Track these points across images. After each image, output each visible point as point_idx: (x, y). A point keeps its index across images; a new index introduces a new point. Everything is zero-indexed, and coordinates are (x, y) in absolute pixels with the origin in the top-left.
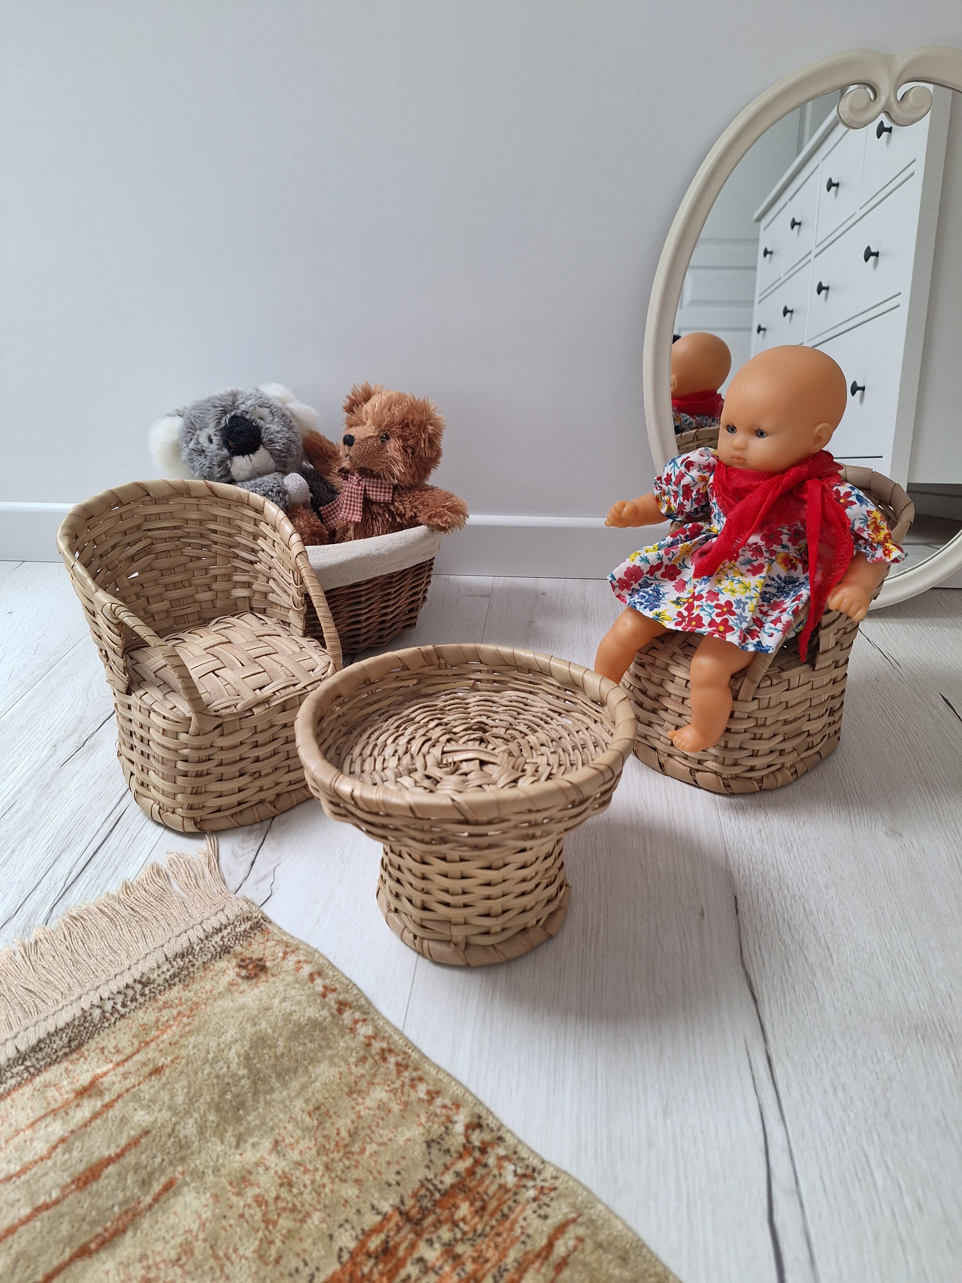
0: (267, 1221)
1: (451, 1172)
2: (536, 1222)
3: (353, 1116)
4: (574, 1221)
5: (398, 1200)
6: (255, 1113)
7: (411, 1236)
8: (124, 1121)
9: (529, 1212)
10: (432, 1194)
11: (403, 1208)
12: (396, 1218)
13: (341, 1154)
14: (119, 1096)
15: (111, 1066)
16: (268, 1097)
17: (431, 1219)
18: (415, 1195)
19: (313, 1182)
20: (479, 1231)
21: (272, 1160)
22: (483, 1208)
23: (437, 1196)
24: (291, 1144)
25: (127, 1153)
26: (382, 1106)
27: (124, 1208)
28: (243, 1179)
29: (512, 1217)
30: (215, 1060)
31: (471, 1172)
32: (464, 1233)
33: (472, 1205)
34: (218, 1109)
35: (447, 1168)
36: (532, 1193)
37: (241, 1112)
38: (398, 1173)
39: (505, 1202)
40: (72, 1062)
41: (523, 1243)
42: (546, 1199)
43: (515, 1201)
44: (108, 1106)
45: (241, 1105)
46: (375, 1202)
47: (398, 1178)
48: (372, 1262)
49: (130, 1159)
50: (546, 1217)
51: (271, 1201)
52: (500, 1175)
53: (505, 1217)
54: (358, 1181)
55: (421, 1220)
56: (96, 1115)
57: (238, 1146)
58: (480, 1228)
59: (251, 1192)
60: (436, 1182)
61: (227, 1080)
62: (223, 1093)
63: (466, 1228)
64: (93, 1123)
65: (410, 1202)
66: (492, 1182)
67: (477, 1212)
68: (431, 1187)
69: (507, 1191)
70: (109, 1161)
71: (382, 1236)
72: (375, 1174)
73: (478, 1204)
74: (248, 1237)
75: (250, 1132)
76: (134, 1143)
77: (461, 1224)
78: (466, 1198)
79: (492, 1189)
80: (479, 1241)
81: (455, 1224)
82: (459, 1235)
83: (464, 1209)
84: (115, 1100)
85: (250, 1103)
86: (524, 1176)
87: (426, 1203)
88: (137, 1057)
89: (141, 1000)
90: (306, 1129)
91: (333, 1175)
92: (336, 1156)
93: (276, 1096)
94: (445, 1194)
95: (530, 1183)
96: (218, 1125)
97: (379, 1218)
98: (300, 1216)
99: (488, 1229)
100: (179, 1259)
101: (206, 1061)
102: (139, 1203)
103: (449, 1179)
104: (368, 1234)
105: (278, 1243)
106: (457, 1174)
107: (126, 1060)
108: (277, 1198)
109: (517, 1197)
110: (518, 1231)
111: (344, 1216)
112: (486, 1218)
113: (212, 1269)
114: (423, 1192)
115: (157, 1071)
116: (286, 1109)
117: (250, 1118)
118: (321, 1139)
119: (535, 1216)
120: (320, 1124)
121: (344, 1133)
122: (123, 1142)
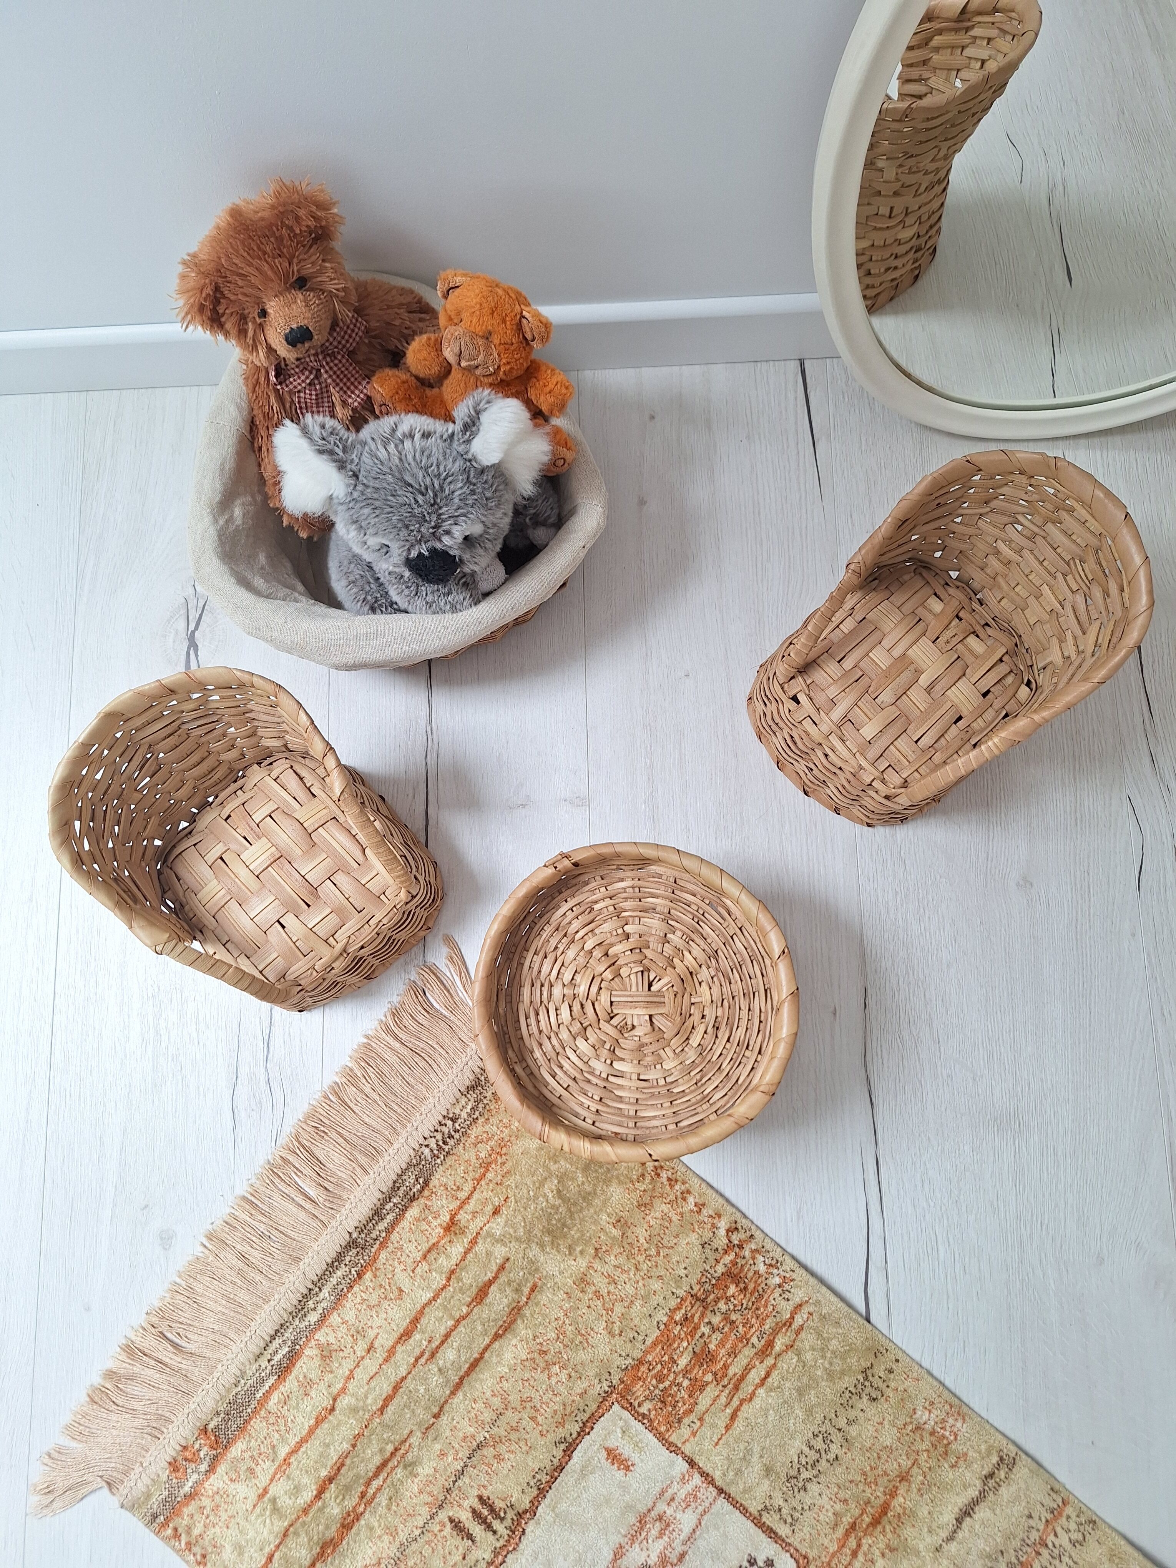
0: (607, 1310)
1: (721, 1264)
2: (784, 1303)
3: (646, 1226)
4: (807, 1302)
5: (688, 1287)
6: (575, 1228)
7: (702, 1308)
8: (489, 1254)
9: (776, 1295)
10: (710, 1281)
11: (693, 1293)
12: (690, 1298)
13: (644, 1256)
14: (478, 1234)
15: (458, 1203)
16: (581, 1215)
17: (712, 1296)
18: (699, 1283)
19: (629, 1280)
20: (744, 1306)
21: (597, 1265)
22: (745, 1288)
23: (714, 1281)
24: (607, 1251)
25: (500, 1276)
26: (665, 1217)
27: (511, 1307)
28: (582, 1280)
29: (766, 1296)
30: (536, 1198)
31: (734, 1263)
32: (735, 1306)
33: (737, 1286)
34: (549, 1232)
35: (718, 1261)
36: (777, 1280)
37: (565, 1230)
38: (685, 1268)
39: (759, 1285)
40: (428, 1198)
41: (775, 1316)
42: (786, 1287)
43: (766, 1285)
44: (474, 1242)
45: (564, 1225)
46: (674, 1291)
47: (686, 1272)
48: (679, 1327)
49: (503, 1278)
50: (788, 1300)
51: (605, 1295)
52: (755, 1264)
53: (761, 1296)
54: (660, 1277)
55: (706, 1298)
56: (467, 1252)
57: (570, 1254)
58: (744, 1302)
59: (590, 1290)
60: (712, 1271)
61: (549, 1210)
62: (549, 1221)
63: (736, 1302)
64: (468, 1256)
65: (696, 1288)
66: (749, 1270)
67: (741, 1290)
68: (709, 1276)
69: (760, 1276)
70: (490, 1283)
71: (683, 1311)
72: (671, 1270)
73: (742, 1285)
74: (599, 1319)
75: (576, 1242)
76: (502, 1268)
77: (732, 1299)
78: (732, 1282)
79: (750, 1274)
80: (746, 1312)
81: (728, 1299)
82: (732, 1307)
83: (732, 1290)
84: (476, 1238)
85: (569, 1222)
86: (771, 1265)
87: (707, 1286)
88: (476, 1196)
89: (457, 1136)
90: (614, 1238)
91: (642, 1274)
92: (641, 1258)
93: (585, 1212)
94: (718, 1279)
95: (775, 1271)
96: (552, 1243)
97: (679, 1300)
98: (626, 1304)
99: (750, 1304)
100: (558, 1338)
101: (529, 1199)
102: (519, 1302)
103: (720, 1269)
104: (674, 1311)
105: (618, 1323)
106: (725, 1265)
107: (468, 1198)
108: (609, 1292)
109: (767, 1281)
110: (770, 1308)
111: (656, 1302)
112: (748, 1295)
113: (581, 1342)
114: (704, 1280)
115: (496, 1212)
116: (596, 1223)
117: (573, 1233)
118: (626, 1246)
119: (780, 1298)
120: (623, 1234)
121: (642, 1240)
122: (495, 1269)
